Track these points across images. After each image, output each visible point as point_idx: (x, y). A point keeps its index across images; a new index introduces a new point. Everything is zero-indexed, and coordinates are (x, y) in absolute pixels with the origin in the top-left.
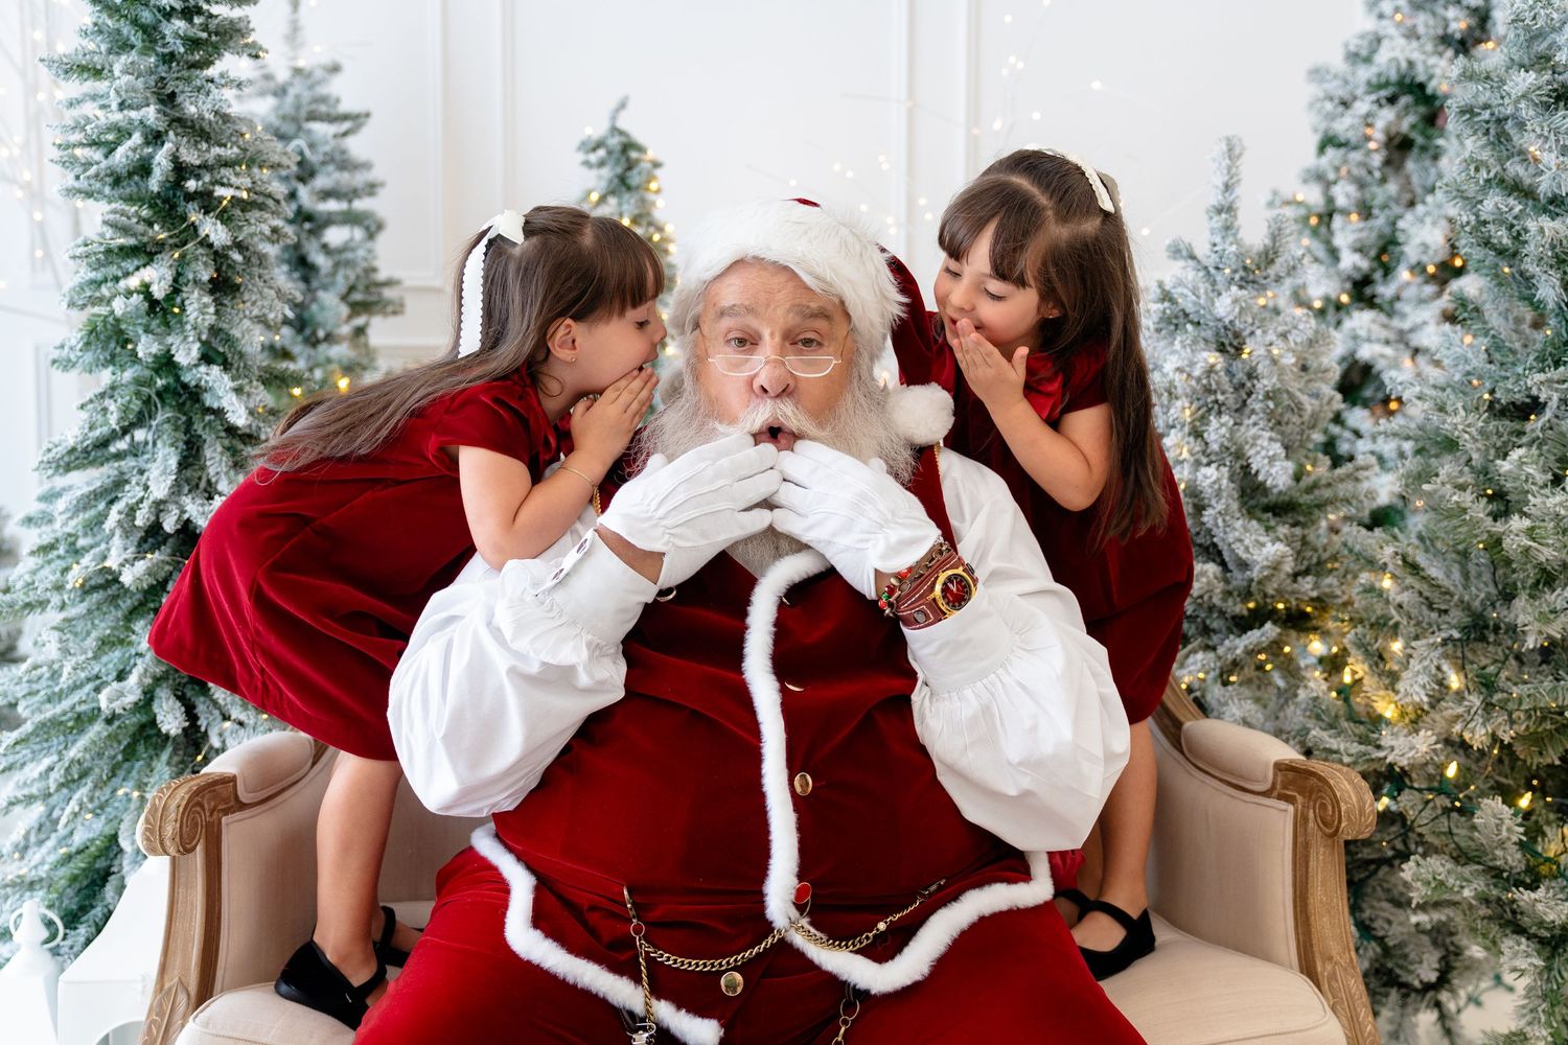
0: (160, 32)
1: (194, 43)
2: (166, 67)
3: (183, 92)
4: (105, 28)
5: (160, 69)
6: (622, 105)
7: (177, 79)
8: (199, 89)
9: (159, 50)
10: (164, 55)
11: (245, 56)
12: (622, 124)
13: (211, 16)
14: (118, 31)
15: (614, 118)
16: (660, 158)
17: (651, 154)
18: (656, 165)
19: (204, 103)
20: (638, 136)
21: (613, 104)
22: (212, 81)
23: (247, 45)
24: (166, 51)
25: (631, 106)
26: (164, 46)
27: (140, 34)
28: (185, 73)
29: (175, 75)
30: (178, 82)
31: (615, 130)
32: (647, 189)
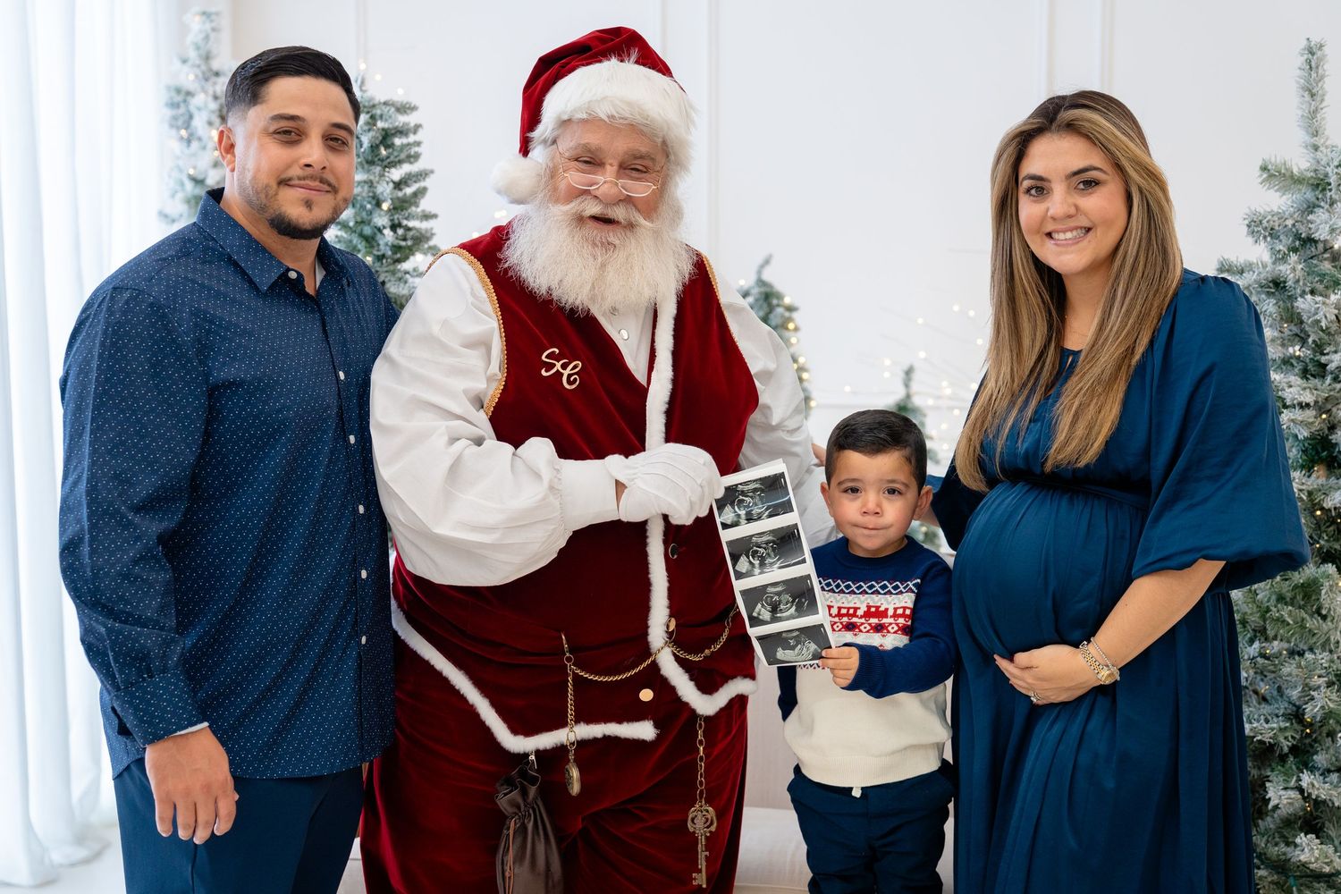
0: (376, 241)
1: (396, 249)
2: (379, 264)
3: (390, 281)
4: (342, 239)
5: (376, 265)
6: (767, 262)
7: (387, 272)
8: (400, 279)
9: (376, 253)
10: (378, 256)
11: (429, 255)
12: (768, 276)
13: (409, 229)
14: (351, 241)
15: (759, 272)
16: (797, 304)
17: (787, 301)
18: (790, 309)
19: (403, 289)
20: (779, 286)
21: (760, 260)
22: (408, 273)
23: (430, 248)
24: (379, 253)
25: (773, 262)
26: (378, 250)
27: (364, 243)
28: (392, 268)
29: (385, 269)
30: (387, 274)
31: (761, 282)
32: (787, 329)
